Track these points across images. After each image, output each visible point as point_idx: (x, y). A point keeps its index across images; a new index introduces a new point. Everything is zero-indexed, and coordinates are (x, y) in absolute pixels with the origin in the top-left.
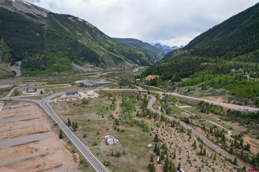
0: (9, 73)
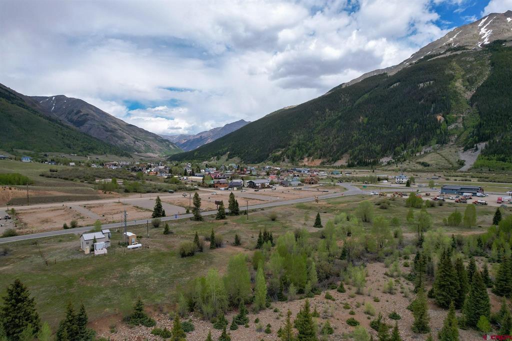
0: (450, 164)
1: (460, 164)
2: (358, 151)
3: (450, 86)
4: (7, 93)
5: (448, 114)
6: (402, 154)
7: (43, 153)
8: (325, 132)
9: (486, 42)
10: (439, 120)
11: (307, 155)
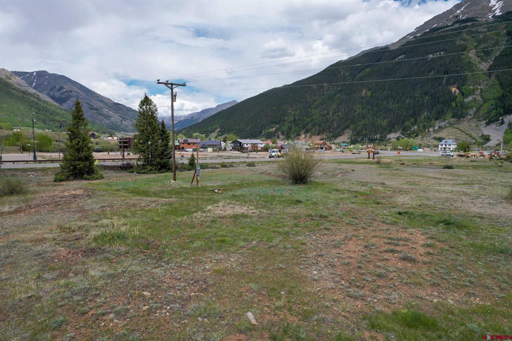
0: (474, 139)
1: (485, 139)
2: (362, 126)
3: (463, 57)
5: (463, 85)
6: (413, 129)
8: (323, 107)
9: (498, 13)
10: (453, 92)
11: (304, 131)
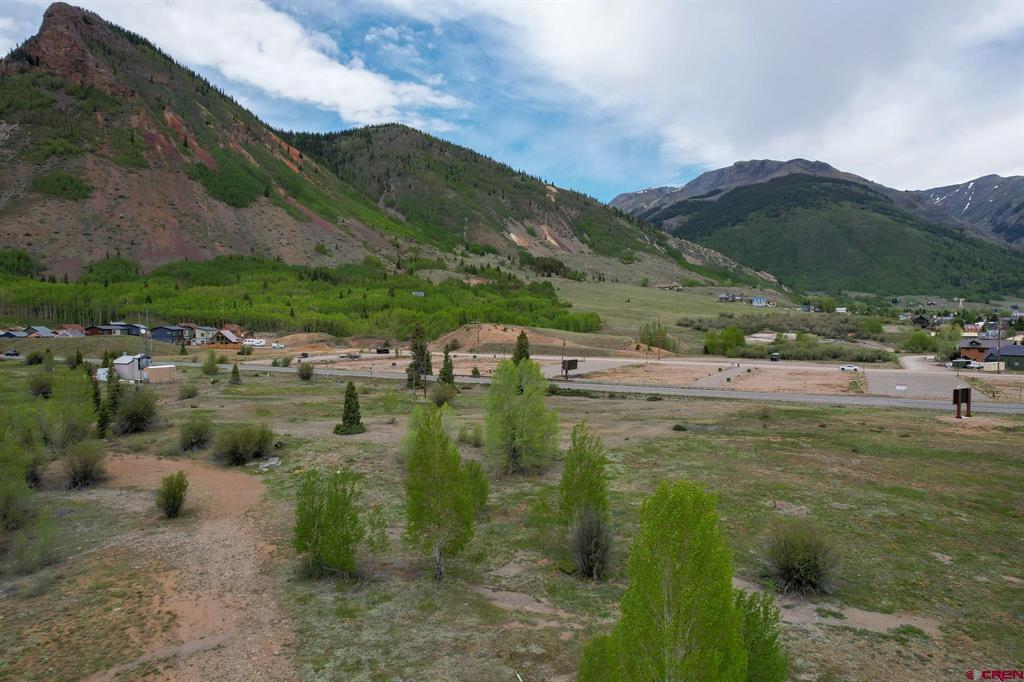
4: (863, 192)
7: (892, 297)
